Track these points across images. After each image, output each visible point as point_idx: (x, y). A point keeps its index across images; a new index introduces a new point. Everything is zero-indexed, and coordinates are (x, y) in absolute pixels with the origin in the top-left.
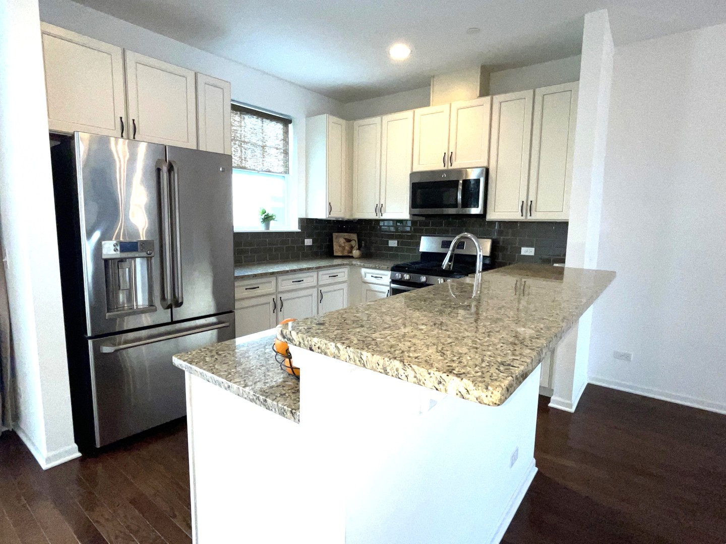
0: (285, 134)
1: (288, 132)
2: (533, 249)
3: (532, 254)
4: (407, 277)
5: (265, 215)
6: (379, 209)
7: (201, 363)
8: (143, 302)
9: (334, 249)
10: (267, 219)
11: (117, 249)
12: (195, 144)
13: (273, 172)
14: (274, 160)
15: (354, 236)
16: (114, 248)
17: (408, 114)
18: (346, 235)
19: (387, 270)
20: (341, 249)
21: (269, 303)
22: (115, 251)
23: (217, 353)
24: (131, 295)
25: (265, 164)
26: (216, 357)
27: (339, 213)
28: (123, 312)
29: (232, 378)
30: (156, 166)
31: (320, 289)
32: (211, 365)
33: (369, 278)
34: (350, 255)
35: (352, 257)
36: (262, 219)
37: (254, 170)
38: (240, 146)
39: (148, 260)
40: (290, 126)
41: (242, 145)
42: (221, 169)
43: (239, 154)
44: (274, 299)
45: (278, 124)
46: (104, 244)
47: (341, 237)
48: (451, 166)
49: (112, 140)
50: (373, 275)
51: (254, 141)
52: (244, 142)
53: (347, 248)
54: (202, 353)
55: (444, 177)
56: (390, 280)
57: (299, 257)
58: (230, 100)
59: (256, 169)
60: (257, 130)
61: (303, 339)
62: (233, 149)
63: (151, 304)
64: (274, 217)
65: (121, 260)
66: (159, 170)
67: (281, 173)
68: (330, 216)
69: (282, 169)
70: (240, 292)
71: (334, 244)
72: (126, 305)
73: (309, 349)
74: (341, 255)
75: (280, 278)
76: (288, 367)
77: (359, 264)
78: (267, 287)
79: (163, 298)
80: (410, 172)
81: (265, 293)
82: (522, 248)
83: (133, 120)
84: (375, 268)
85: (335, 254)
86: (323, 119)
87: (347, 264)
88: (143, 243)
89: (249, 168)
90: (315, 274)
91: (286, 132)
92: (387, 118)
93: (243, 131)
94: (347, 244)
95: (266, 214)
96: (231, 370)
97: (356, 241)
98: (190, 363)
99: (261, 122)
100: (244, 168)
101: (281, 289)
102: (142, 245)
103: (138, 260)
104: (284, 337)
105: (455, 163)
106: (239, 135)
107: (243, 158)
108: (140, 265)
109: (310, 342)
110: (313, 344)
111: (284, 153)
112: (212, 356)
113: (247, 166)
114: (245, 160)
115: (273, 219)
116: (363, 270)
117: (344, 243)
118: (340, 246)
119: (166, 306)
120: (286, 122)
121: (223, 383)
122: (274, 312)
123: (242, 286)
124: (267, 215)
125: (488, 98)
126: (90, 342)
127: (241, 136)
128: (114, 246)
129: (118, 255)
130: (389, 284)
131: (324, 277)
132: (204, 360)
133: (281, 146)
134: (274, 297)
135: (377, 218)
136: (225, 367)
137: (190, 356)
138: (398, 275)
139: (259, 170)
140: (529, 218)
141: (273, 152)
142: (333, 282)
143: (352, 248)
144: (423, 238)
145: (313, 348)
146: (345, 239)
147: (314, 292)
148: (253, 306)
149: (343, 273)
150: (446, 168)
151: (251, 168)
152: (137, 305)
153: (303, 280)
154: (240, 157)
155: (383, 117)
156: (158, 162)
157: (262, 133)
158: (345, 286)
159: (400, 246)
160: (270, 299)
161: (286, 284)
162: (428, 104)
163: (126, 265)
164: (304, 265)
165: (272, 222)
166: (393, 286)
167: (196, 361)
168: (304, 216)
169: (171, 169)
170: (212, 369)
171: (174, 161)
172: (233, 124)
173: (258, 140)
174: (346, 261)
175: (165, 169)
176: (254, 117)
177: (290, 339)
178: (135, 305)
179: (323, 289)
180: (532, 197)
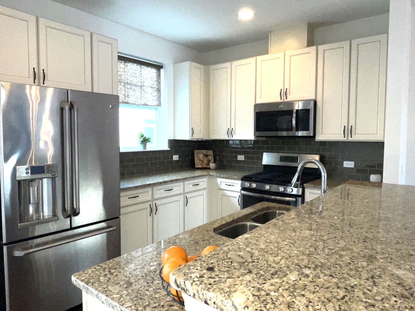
0: (158, 77)
1: (160, 75)
2: (353, 163)
3: (353, 166)
4: (254, 185)
5: (143, 139)
6: (230, 132)
7: (96, 284)
8: (48, 214)
9: (195, 163)
10: (145, 141)
11: (28, 172)
12: (91, 88)
13: (149, 105)
14: (150, 97)
15: (210, 152)
16: (26, 171)
17: (252, 60)
18: (205, 152)
19: (238, 179)
20: (200, 162)
21: (147, 208)
22: (26, 173)
23: (109, 271)
24: (39, 207)
25: (143, 99)
26: (109, 276)
27: (199, 136)
28: (32, 222)
29: (123, 302)
30: (60, 106)
31: (186, 195)
32: (105, 286)
33: (223, 186)
34: (208, 167)
35: (209, 168)
36: (141, 141)
37: (135, 104)
38: (124, 86)
39: (52, 180)
40: (162, 70)
41: (126, 86)
42: (110, 106)
43: (123, 92)
44: (150, 205)
45: (153, 69)
46: (19, 168)
47: (201, 153)
48: (286, 99)
49: (28, 87)
50: (227, 184)
51: (135, 82)
52: (127, 83)
53: (205, 162)
54: (97, 272)
55: (281, 107)
56: (240, 188)
57: (169, 169)
58: (117, 52)
59: (136, 103)
60: (137, 74)
61: (198, 291)
62: (119, 89)
63: (54, 214)
64: (150, 140)
65: (32, 180)
66: (62, 109)
67: (155, 106)
68: (192, 138)
69: (156, 103)
70: (124, 201)
71: (196, 158)
72: (34, 216)
73: (204, 302)
74: (201, 167)
75: (155, 188)
76: (175, 296)
77: (216, 175)
78: (145, 196)
79: (64, 209)
80: (254, 104)
81: (142, 201)
82: (344, 162)
83: (43, 70)
84: (228, 178)
85: (196, 166)
86: (187, 65)
87: (206, 175)
88: (49, 167)
89: (131, 103)
90: (181, 184)
91: (159, 75)
92: (235, 63)
93: (126, 75)
94: (205, 158)
95: (143, 137)
96: (122, 291)
97: (212, 156)
98: (87, 283)
99: (140, 68)
100: (128, 103)
101: (156, 196)
102: (48, 168)
103: (45, 181)
104: (178, 286)
105: (289, 96)
106: (123, 78)
107: (126, 96)
108: (46, 184)
109: (205, 296)
110: (208, 298)
111: (157, 91)
112: (105, 275)
113: (129, 101)
114: (128, 97)
115: (149, 141)
116: (219, 180)
117: (203, 158)
118: (200, 160)
119: (66, 216)
120: (158, 67)
121: (116, 306)
122: (150, 215)
123: (126, 196)
124: (145, 138)
125: (314, 48)
126: (5, 248)
127: (125, 79)
128: (26, 169)
129: (29, 176)
130: (239, 190)
131: (189, 185)
132: (99, 280)
133: (155, 86)
134: (151, 203)
135: (229, 138)
136: (117, 288)
137: (87, 275)
138: (247, 185)
139: (138, 104)
140: (350, 139)
141: (150, 90)
142: (195, 189)
143: (209, 161)
144: (265, 154)
145: (209, 302)
146: (204, 155)
147: (181, 198)
148: (134, 212)
149: (203, 182)
150: (282, 101)
151: (133, 103)
152: (43, 216)
153: (173, 189)
154: (124, 95)
155: (233, 63)
156: (62, 102)
157: (141, 76)
158: (204, 192)
159: (246, 160)
160: (147, 205)
161: (160, 192)
162: (267, 53)
163: (35, 184)
164: (173, 177)
165: (148, 144)
166: (243, 192)
167: (92, 281)
168: (172, 138)
169: (72, 107)
170: (106, 291)
171: (74, 102)
172: (119, 70)
173: (138, 82)
174: (204, 173)
175: (67, 108)
176: (135, 64)
177: (184, 289)
178: (41, 215)
179: (188, 196)
180: (352, 123)
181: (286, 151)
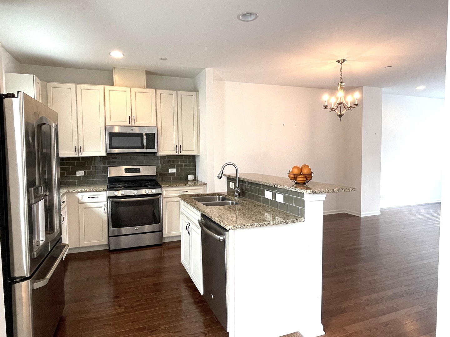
2: (175, 169)
3: (175, 172)
6: (78, 149)
19: (104, 191)
33: (85, 200)
48: (134, 124)
50: (90, 197)
55: (132, 130)
77: (76, 190)
82: (170, 169)
84: (92, 191)
92: (80, 86)
105: (136, 122)
116: (79, 195)
125: (153, 90)
135: (76, 156)
140: (180, 154)
150: (130, 125)
155: (77, 85)
158: (66, 209)
159: (86, 175)
180: (180, 144)
181: (126, 165)
